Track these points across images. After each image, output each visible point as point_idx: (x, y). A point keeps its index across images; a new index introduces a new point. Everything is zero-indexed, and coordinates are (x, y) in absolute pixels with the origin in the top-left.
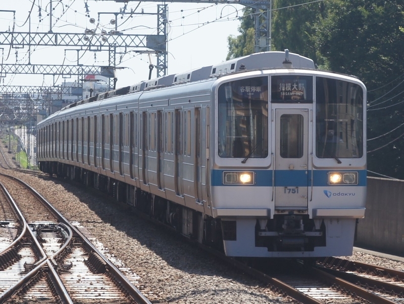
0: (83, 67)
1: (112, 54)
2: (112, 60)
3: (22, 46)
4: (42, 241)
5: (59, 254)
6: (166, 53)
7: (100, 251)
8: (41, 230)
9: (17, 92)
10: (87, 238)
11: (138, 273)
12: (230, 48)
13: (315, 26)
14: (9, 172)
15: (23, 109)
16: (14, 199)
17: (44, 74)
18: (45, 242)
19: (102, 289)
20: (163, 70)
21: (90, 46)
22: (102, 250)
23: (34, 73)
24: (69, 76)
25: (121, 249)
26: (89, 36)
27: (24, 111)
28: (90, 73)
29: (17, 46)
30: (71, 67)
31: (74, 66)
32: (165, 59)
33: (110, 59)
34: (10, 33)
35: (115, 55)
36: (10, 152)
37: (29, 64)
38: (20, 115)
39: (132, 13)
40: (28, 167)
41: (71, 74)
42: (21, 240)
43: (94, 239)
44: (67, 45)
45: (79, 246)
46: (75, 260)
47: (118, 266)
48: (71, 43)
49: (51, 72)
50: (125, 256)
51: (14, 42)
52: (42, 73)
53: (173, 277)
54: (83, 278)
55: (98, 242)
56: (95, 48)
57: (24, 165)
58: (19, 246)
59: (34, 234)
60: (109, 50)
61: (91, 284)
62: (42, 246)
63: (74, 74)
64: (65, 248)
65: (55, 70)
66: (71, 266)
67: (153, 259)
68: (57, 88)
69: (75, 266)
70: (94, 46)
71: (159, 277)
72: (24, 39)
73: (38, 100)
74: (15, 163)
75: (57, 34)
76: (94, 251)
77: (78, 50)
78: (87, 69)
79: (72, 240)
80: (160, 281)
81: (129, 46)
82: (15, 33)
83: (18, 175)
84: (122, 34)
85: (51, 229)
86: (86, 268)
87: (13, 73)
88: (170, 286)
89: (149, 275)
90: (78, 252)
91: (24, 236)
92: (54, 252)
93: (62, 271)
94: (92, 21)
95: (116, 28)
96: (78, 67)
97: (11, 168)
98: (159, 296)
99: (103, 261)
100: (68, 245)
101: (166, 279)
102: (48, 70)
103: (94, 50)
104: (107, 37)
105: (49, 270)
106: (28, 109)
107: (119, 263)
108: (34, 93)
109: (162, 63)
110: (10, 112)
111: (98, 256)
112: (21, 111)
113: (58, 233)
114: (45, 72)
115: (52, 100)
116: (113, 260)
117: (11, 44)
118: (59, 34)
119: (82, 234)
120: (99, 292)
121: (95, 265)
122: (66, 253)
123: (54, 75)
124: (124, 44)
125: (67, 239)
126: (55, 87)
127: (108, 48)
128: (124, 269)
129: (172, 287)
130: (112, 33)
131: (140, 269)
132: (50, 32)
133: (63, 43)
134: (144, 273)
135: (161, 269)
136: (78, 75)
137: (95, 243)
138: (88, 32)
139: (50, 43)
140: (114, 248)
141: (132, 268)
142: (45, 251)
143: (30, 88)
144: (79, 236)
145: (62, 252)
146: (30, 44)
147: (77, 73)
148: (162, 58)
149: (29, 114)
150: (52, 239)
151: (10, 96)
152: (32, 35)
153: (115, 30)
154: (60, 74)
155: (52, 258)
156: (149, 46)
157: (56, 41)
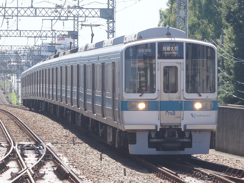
0: (55, 32)
1: (76, 23)
2: (76, 27)
3: (11, 17)
4: (24, 156)
5: (36, 166)
6: (114, 22)
7: (65, 163)
8: (23, 148)
9: (9, 50)
10: (56, 154)
11: (92, 179)
12: (161, 17)
13: (222, 1)
14: (3, 107)
15: (14, 62)
16: (5, 127)
17: (28, 37)
18: (26, 157)
20: (112, 34)
21: (60, 17)
22: (67, 162)
23: (21, 37)
24: (45, 38)
25: (80, 162)
26: (59, 10)
27: (14, 63)
28: (61, 36)
29: (8, 17)
31: (49, 31)
32: (113, 26)
33: (74, 26)
34: (3, 8)
35: (78, 23)
36: (4, 93)
38: (11, 66)
40: (17, 104)
41: (46, 37)
42: (9, 155)
43: (61, 155)
44: (44, 16)
45: (50, 160)
46: (47, 170)
47: (78, 174)
48: (47, 15)
49: (33, 36)
50: (83, 167)
51: (6, 14)
52: (26, 37)
55: (64, 157)
56: (64, 18)
57: (14, 102)
58: (7, 160)
59: (18, 152)
60: (74, 20)
62: (24, 160)
63: (49, 37)
64: (40, 161)
65: (35, 34)
66: (44, 174)
67: (102, 169)
68: (37, 47)
69: (47, 174)
70: (62, 16)
72: (13, 12)
73: (24, 55)
74: (8, 101)
75: (36, 8)
76: (61, 164)
77: (52, 20)
78: (58, 34)
79: (45, 156)
81: (87, 17)
82: (7, 8)
83: (9, 109)
84: (82, 8)
85: (29, 148)
86: (55, 176)
87: (6, 36)
89: (100, 181)
90: (49, 164)
91: (11, 153)
92: (32, 164)
93: (37, 178)
95: (78, 4)
96: (52, 32)
97: (5, 105)
99: (67, 171)
100: (42, 159)
103: (64, 20)
104: (72, 10)
105: (28, 177)
106: (17, 62)
107: (78, 172)
108: (21, 50)
109: (111, 29)
110: (4, 64)
111: (63, 167)
112: (12, 64)
113: (36, 151)
115: (35, 56)
116: (74, 170)
117: (4, 16)
118: (38, 8)
119: (53, 151)
121: (61, 174)
122: (40, 165)
123: (35, 37)
125: (42, 155)
126: (36, 46)
127: (73, 18)
128: (82, 177)
130: (75, 7)
131: (94, 176)
132: (32, 7)
133: (40, 15)
134: (96, 180)
135: (108, 176)
136: (52, 37)
137: (61, 158)
138: (58, 7)
140: (75, 162)
141: (87, 176)
142: (26, 164)
143: (18, 47)
144: (51, 153)
145: (37, 164)
146: (17, 16)
147: (51, 36)
148: (111, 25)
149: (17, 66)
150: (31, 155)
151: (4, 53)
152: (19, 9)
153: (77, 5)
154: (39, 37)
155: (30, 169)
156: (101, 17)
157: (36, 14)
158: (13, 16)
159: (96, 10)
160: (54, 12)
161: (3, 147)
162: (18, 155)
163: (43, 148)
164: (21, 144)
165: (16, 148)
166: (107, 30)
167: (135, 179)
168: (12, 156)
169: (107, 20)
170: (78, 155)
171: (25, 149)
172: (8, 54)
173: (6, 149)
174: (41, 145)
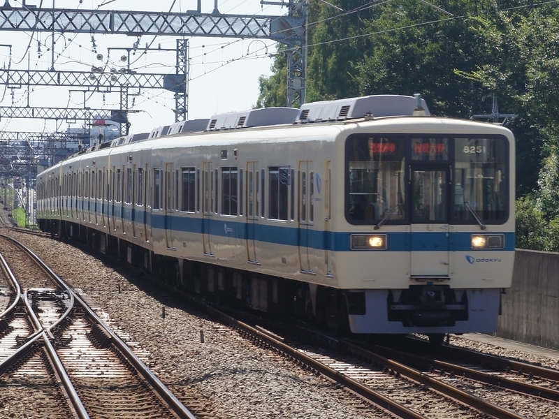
0: (90, 111)
1: (124, 96)
2: (124, 103)
3: (19, 86)
4: (37, 311)
5: (57, 326)
6: (186, 96)
7: (105, 322)
8: (35, 297)
9: (13, 138)
10: (90, 308)
11: (147, 348)
12: (262, 90)
13: (359, 66)
14: (4, 232)
15: (22, 159)
16: (7, 263)
17: (46, 119)
18: (41, 311)
19: (105, 366)
20: (183, 115)
21: (98, 86)
22: (108, 321)
23: (33, 118)
24: (74, 121)
25: (129, 320)
26: (97, 75)
27: (22, 161)
28: (99, 118)
29: (13, 86)
30: (76, 111)
31: (80, 109)
32: (185, 102)
33: (121, 101)
34: (5, 71)
35: (127, 97)
36: (6, 209)
37: (28, 107)
38: (17, 165)
39: (147, 48)
40: (27, 226)
41: (76, 119)
42: (13, 309)
43: (99, 309)
44: (72, 85)
45: (81, 317)
46: (76, 333)
47: (125, 339)
48: (77, 83)
49: (54, 116)
50: (134, 329)
51: (10, 81)
52: (42, 118)
53: (188, 353)
54: (85, 354)
55: (103, 313)
56: (105, 89)
57: (22, 223)
58: (11, 316)
59: (28, 303)
60: (121, 92)
61: (93, 361)
62: (38, 317)
63: (80, 119)
64: (64, 319)
65: (57, 113)
66: (71, 340)
67: (166, 332)
68: (61, 135)
69: (76, 339)
70: (102, 86)
71: (172, 353)
72: (21, 77)
73: (38, 148)
74: (11, 221)
75: (60, 72)
76: (98, 323)
77: (85, 91)
78: (95, 114)
79: (72, 310)
80: (173, 357)
81: (143, 87)
82: (11, 70)
83: (13, 235)
84: (135, 73)
85: (46, 297)
86: (89, 342)
87: (9, 117)
88: (184, 363)
89: (161, 350)
90: (79, 324)
91: (17, 305)
92: (51, 323)
93: (60, 345)
94: (100, 57)
95: (128, 66)
96: (84, 111)
97: (6, 227)
98: (171, 375)
99: (107, 334)
100: (67, 315)
101: (181, 355)
102: (50, 113)
103: (105, 92)
104: (118, 76)
105: (44, 344)
106: (27, 159)
107: (127, 337)
108: (34, 140)
109: (181, 107)
110: (6, 162)
111: (102, 329)
112: (18, 161)
113: (57, 302)
114: (46, 116)
115: (56, 149)
116: (120, 333)
117: (7, 84)
118: (62, 72)
119: (85, 302)
120: (102, 369)
121: (99, 339)
122: (64, 325)
123: (57, 119)
124: (137, 85)
125: (67, 308)
126: (58, 133)
127: (119, 89)
128: (132, 344)
129: (187, 365)
130: (123, 71)
131: (151, 343)
132: (53, 70)
133: (67, 83)
134: (155, 349)
135: (176, 343)
136: (85, 119)
137: (99, 313)
138: (96, 70)
139: (52, 83)
140: (121, 319)
141: (141, 343)
142: (41, 323)
143: (29, 135)
144: (81, 306)
145: (60, 323)
146: (28, 84)
147: (83, 117)
148: (181, 101)
149: (28, 164)
150: (50, 308)
151: (6, 144)
152: (31, 73)
153: (127, 68)
154: (64, 118)
155: (48, 330)
156: (166, 87)
157: (59, 81)
158: (21, 84)
159: (158, 77)
160: (89, 79)
161: (3, 295)
162: (27, 309)
163: (70, 298)
164: (32, 291)
165: (25, 296)
166: (175, 109)
167: (218, 348)
168: (19, 310)
169: (175, 93)
170: (126, 308)
171: (40, 299)
172: (13, 145)
173: (8, 299)
174: (66, 293)
